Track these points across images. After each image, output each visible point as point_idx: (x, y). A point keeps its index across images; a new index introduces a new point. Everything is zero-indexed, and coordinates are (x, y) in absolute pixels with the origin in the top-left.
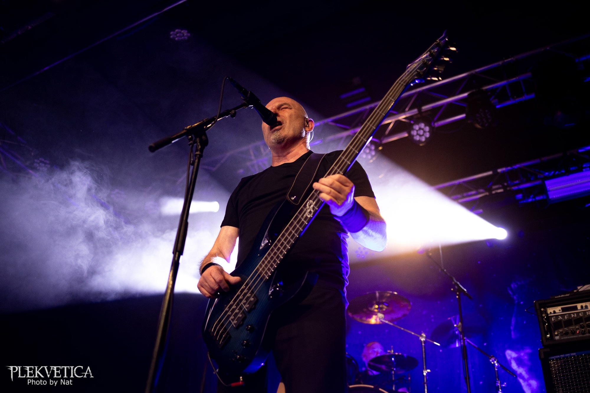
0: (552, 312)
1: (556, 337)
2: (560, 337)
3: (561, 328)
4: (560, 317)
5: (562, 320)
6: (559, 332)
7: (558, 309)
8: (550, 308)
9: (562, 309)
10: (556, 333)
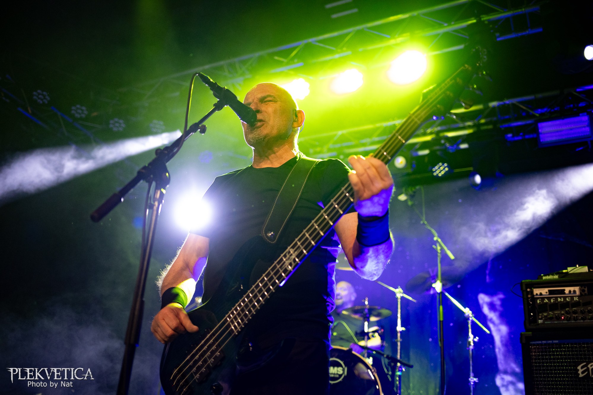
0: (539, 294)
1: (539, 321)
2: (544, 321)
3: (545, 311)
4: (546, 300)
5: (548, 302)
6: (543, 316)
7: (544, 291)
8: (537, 289)
9: (549, 291)
10: (540, 317)
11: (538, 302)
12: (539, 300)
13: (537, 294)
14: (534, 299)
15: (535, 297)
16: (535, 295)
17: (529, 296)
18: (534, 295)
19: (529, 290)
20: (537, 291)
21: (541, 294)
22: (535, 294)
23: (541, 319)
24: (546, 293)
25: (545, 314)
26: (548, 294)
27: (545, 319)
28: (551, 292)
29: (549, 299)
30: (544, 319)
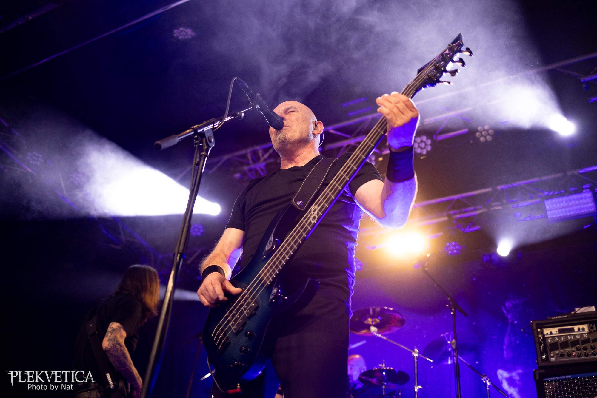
0: (549, 333)
1: (552, 359)
2: (556, 359)
3: (557, 349)
4: (556, 338)
5: (558, 341)
6: (555, 354)
7: (555, 331)
8: (547, 329)
9: (559, 330)
10: (552, 355)
11: (549, 341)
12: (550, 339)
13: (547, 334)
14: (545, 339)
15: (546, 336)
16: (546, 335)
17: (540, 336)
18: (544, 335)
19: (539, 330)
20: (547, 331)
21: (551, 333)
22: (545, 333)
23: (552, 357)
24: (556, 332)
25: (557, 352)
26: (558, 332)
27: (557, 357)
28: (560, 331)
29: (559, 337)
30: (555, 357)
